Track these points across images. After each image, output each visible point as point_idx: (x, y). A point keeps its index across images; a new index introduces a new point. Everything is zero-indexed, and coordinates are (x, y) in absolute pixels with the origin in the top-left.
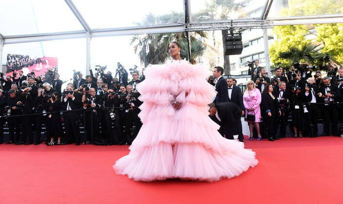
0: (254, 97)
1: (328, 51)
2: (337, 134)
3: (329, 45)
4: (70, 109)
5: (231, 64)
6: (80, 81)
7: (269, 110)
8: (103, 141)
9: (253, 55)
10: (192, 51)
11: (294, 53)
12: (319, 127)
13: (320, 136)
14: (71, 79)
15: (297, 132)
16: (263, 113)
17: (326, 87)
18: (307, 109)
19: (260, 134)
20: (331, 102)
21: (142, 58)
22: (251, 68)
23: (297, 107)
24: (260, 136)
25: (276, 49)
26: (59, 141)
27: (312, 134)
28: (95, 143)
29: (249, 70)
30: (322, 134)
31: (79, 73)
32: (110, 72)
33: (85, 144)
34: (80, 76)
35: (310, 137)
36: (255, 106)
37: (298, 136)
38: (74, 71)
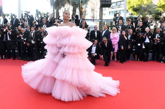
0: (115, 38)
1: (161, 5)
2: (159, 60)
3: (163, 1)
4: (10, 40)
5: (104, 14)
6: (15, 20)
7: (123, 46)
8: (28, 59)
9: (117, 2)
10: (82, 2)
11: (141, 9)
12: (149, 56)
13: (150, 60)
14: (10, 19)
15: (137, 57)
16: (119, 47)
17: (157, 34)
18: (145, 46)
19: (116, 58)
20: (159, 43)
21: (51, 4)
22: (115, 17)
23: (139, 45)
24: (116, 59)
25: (131, 2)
26: (4, 57)
27: (145, 60)
28: (24, 59)
29: (114, 18)
30: (150, 59)
31: (14, 15)
32: (32, 15)
33: (18, 59)
34: (15, 17)
35: (144, 61)
36: (116, 43)
37: (137, 60)
38: (11, 14)
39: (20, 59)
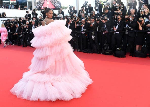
6: (73, 11)
28: (83, 51)
34: (74, 8)
38: (70, 6)
39: (80, 51)
